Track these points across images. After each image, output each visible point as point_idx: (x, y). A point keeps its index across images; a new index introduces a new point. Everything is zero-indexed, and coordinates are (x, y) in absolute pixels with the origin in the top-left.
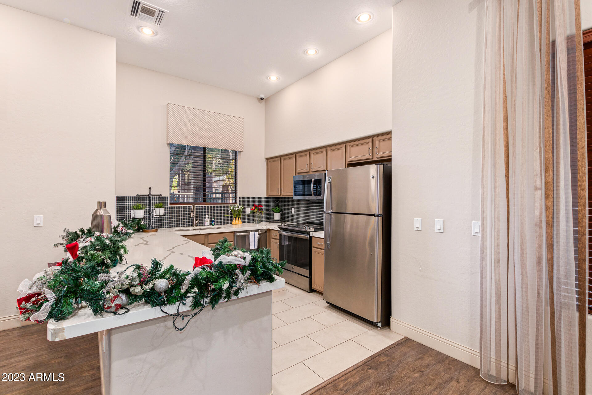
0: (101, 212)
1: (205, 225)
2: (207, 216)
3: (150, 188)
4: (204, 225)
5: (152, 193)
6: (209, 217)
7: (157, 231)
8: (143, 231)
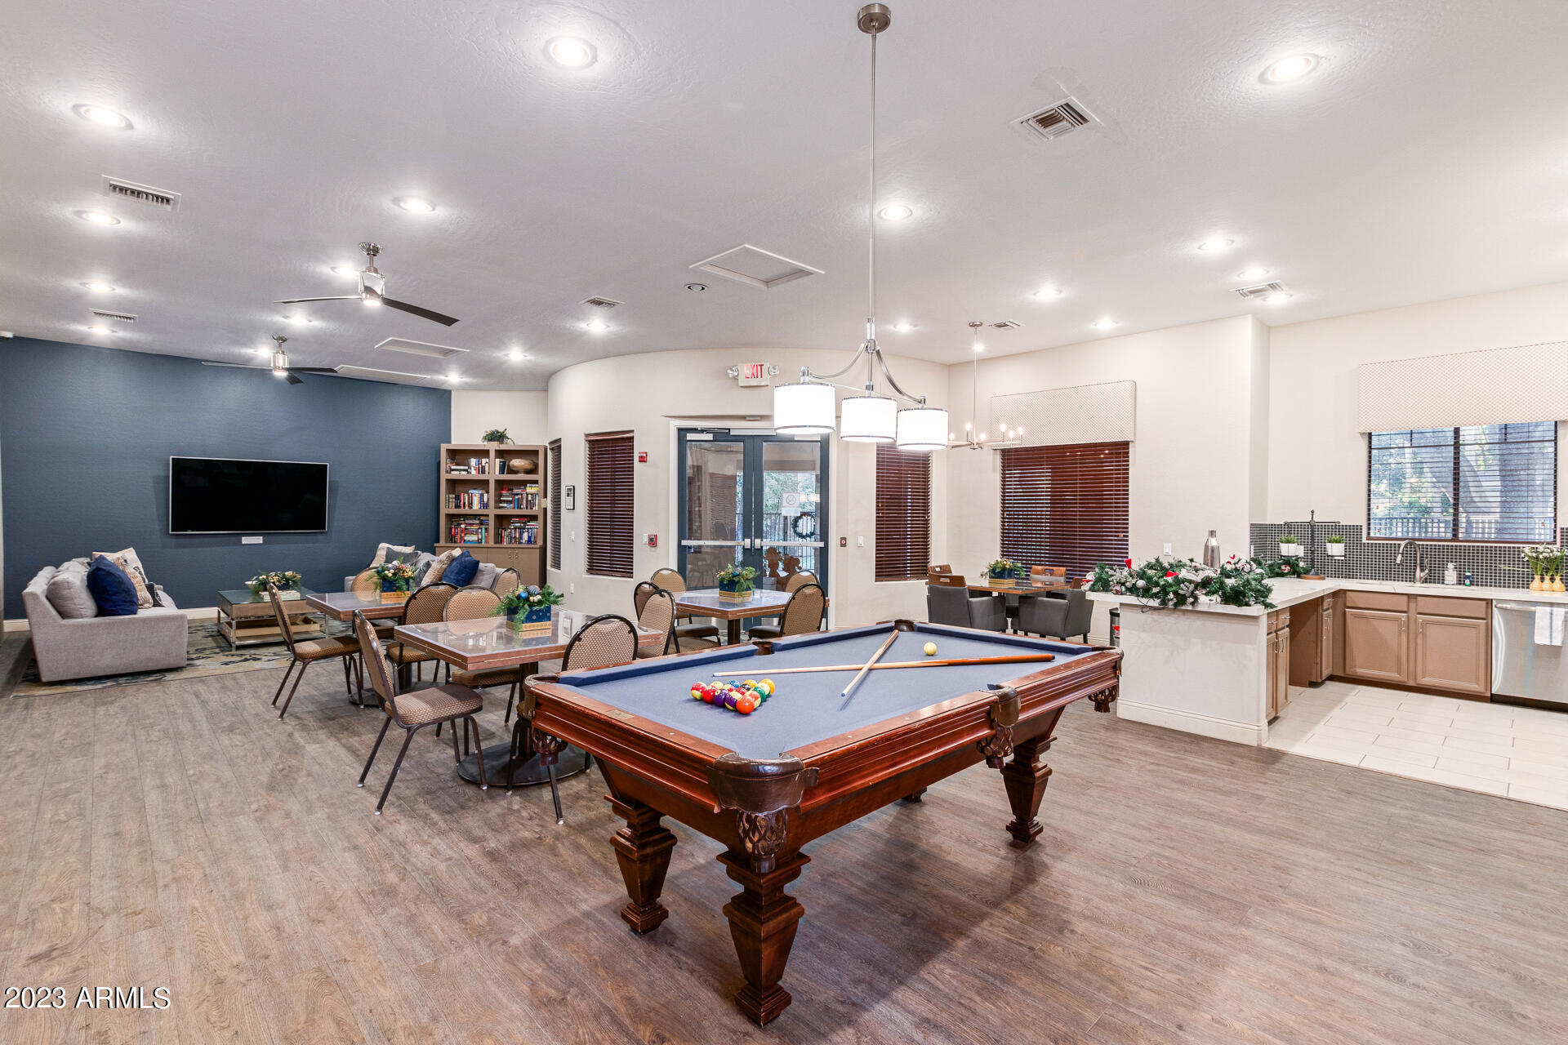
0: (1213, 542)
1: (1445, 582)
2: (1451, 566)
3: (1313, 512)
4: (1443, 583)
5: (1315, 519)
6: (1456, 568)
7: (1323, 579)
8: (1299, 577)
